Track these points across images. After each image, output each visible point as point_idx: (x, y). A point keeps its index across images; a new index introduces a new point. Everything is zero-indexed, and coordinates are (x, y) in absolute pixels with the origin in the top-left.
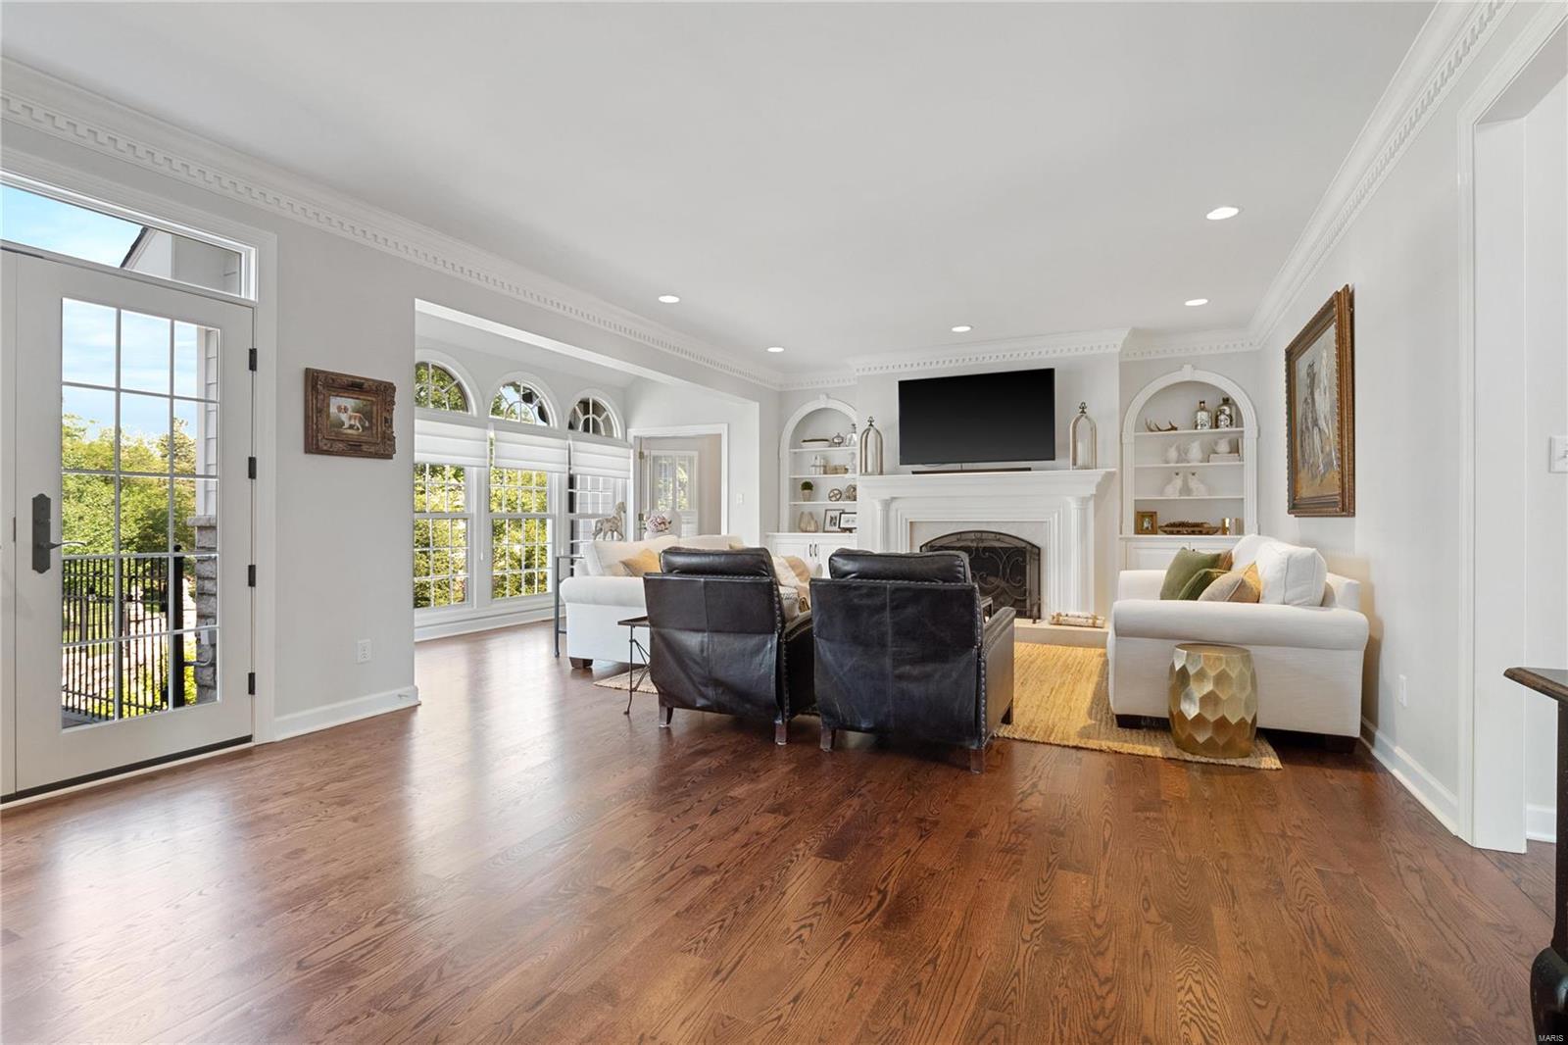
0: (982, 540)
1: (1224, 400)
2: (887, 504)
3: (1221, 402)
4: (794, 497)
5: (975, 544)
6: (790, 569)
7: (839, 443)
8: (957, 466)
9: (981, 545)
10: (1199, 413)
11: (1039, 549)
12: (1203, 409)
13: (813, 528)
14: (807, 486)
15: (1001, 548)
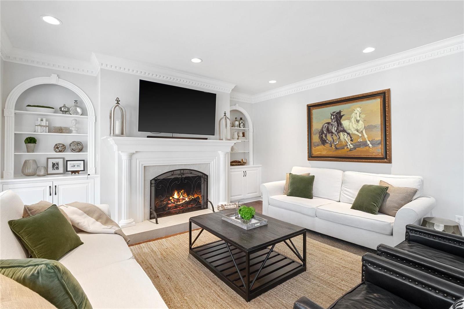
0: (183, 174)
1: (240, 118)
2: (131, 155)
3: (240, 119)
4: (17, 148)
5: (180, 176)
6: (85, 215)
7: (66, 112)
8: (170, 135)
9: (184, 176)
10: (236, 122)
11: (207, 176)
12: (236, 120)
13: (42, 173)
14: (31, 140)
15: (192, 177)
